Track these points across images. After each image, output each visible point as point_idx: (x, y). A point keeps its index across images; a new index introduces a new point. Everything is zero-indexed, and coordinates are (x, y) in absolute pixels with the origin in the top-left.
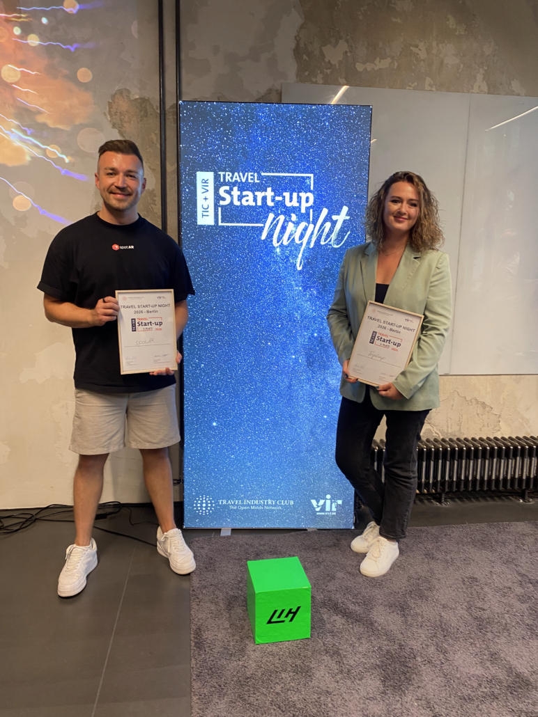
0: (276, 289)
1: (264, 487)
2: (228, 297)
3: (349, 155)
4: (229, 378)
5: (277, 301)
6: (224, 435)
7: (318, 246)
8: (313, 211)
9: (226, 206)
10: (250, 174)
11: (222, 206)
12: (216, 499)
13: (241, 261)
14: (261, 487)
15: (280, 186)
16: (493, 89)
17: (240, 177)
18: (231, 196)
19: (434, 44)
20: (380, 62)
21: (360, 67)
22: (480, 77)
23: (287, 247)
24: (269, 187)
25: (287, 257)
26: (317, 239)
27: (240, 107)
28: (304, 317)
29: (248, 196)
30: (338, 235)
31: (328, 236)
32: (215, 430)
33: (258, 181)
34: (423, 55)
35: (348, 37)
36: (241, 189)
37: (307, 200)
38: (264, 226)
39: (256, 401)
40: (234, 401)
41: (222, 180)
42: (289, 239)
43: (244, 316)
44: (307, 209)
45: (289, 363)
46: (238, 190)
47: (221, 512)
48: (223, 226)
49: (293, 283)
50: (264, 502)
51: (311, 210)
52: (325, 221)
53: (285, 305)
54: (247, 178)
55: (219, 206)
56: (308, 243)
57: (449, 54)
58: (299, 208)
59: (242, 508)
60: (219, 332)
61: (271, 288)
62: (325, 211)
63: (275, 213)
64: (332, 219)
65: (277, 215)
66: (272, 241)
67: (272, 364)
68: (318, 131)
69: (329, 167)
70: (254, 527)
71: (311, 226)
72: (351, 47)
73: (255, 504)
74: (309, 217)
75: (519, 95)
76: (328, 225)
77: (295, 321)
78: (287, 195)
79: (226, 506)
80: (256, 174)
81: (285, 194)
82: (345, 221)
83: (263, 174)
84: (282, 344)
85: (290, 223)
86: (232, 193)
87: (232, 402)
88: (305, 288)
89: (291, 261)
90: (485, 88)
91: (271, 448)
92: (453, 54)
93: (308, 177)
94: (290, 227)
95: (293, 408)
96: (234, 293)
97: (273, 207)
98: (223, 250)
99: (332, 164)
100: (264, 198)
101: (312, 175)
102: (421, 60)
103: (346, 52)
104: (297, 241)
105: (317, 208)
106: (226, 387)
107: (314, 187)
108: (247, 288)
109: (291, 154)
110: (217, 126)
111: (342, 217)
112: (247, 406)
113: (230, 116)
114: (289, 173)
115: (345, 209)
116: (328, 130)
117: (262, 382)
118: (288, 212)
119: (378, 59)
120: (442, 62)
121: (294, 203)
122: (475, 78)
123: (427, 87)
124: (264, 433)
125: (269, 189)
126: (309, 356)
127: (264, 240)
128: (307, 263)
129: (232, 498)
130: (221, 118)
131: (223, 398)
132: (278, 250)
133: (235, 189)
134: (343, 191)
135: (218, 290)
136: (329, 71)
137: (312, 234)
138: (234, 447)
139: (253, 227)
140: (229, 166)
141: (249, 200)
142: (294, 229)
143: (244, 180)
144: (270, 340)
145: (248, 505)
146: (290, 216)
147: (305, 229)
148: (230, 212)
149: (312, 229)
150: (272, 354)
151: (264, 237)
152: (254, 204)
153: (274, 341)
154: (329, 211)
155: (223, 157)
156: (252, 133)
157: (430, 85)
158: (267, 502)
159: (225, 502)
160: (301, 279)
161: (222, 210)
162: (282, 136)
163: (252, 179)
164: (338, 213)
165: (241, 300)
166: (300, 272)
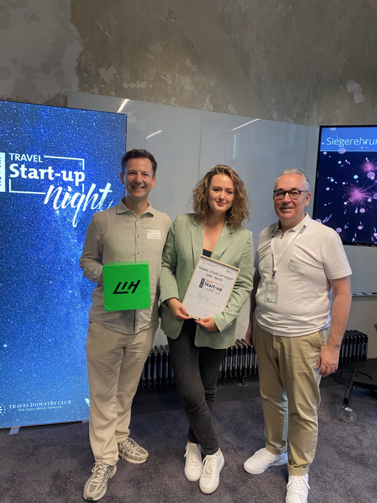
0: (56, 241)
1: (47, 392)
2: (17, 247)
3: (111, 147)
4: (17, 310)
5: (57, 250)
6: (13, 354)
7: (89, 211)
8: (85, 185)
9: (15, 178)
10: (35, 156)
11: (12, 179)
12: (7, 404)
13: (27, 220)
14: (44, 392)
15: (59, 166)
16: (216, 109)
17: (27, 157)
18: (20, 171)
19: (177, 75)
20: (140, 83)
21: (125, 85)
22: (207, 100)
23: (64, 210)
24: (50, 166)
25: (65, 217)
26: (88, 205)
27: (27, 107)
29: (33, 172)
30: (104, 203)
31: (96, 203)
32: (6, 350)
33: (42, 162)
34: (170, 82)
35: (117, 64)
36: (27, 167)
37: (80, 177)
38: (46, 194)
39: (40, 326)
40: (22, 327)
41: (12, 159)
42: (66, 205)
43: (30, 261)
44: (80, 183)
45: (67, 297)
46: (25, 167)
47: (11, 414)
48: (13, 193)
49: (70, 236)
50: (47, 404)
51: (83, 185)
52: (94, 193)
53: (64, 253)
54: (33, 159)
55: (10, 178)
56: (82, 207)
57: (187, 83)
58: (74, 182)
59: (29, 410)
60: (9, 274)
61: (52, 240)
62: (94, 186)
63: (55, 185)
64: (99, 191)
65: (56, 187)
66: (53, 205)
67: (53, 298)
68: (87, 128)
69: (96, 155)
70: (39, 423)
71: (83, 196)
72: (119, 71)
73: (39, 405)
74: (82, 189)
75: (233, 114)
76: (96, 196)
77: (71, 265)
78: (64, 172)
79: (15, 410)
80: (39, 156)
81: (62, 172)
82: (109, 194)
83: (45, 156)
84: (61, 282)
85: (67, 193)
86: (21, 169)
87: (20, 327)
89: (68, 220)
90: (211, 107)
91: (53, 362)
92: (190, 84)
93: (81, 161)
94: (67, 196)
95: (70, 331)
96: (21, 244)
97: (53, 181)
98: (12, 211)
99: (98, 153)
100: (46, 174)
101: (83, 160)
102: (168, 85)
103: (116, 74)
104: (73, 206)
105: (87, 183)
106: (15, 316)
107: (85, 168)
108: (32, 240)
109: (67, 144)
110: (8, 119)
111: (107, 190)
112: (33, 331)
113: (18, 112)
114: (66, 157)
115: (109, 185)
116: (95, 128)
117: (45, 312)
118: (65, 185)
119: (138, 81)
120: (182, 88)
121: (70, 179)
122: (205, 100)
123: (173, 103)
124: (47, 351)
125: (50, 168)
126: (82, 291)
127: (46, 205)
128: (81, 222)
129: (21, 403)
130: (11, 113)
131: (13, 325)
132: (58, 212)
133: (23, 166)
134: (106, 172)
135: (9, 241)
136: (103, 86)
137: (84, 201)
138: (22, 363)
139: (37, 195)
140: (18, 149)
141: (34, 175)
142: (70, 197)
143: (30, 160)
144: (51, 280)
145: (34, 407)
146: (67, 188)
147: (79, 198)
148: (19, 183)
149: (84, 198)
150: (53, 290)
151: (46, 202)
152: (38, 178)
153: (54, 280)
154: (97, 185)
155: (13, 142)
156: (36, 126)
157: (175, 102)
158: (50, 404)
159: (14, 406)
160: (76, 234)
161: (12, 181)
162: (60, 130)
163: (36, 160)
164: (104, 188)
165: (28, 249)
166: (75, 229)
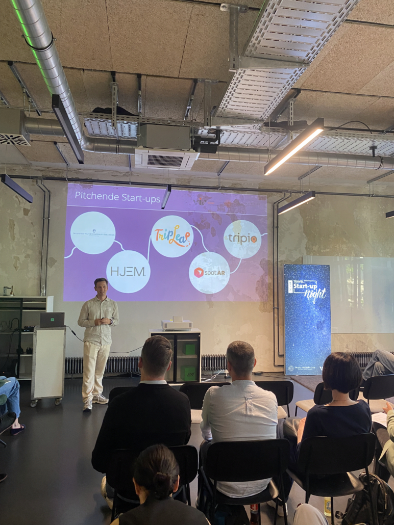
0: (309, 309)
2: (296, 311)
4: (297, 332)
5: (309, 312)
6: (296, 348)
7: (319, 298)
9: (296, 288)
12: (294, 366)
13: (300, 302)
14: (306, 363)
15: (309, 284)
17: (299, 281)
24: (306, 284)
25: (311, 301)
26: (319, 296)
28: (316, 316)
30: (323, 295)
31: (321, 295)
32: (294, 347)
33: (303, 283)
35: (319, 244)
36: (299, 284)
38: (305, 293)
39: (304, 339)
41: (295, 282)
42: (311, 296)
43: (301, 316)
44: (316, 289)
45: (313, 328)
47: (295, 370)
48: (295, 293)
49: (313, 307)
53: (311, 313)
54: (301, 282)
55: (294, 288)
56: (316, 297)
57: (344, 247)
58: (314, 289)
59: (301, 369)
61: (307, 308)
62: (320, 290)
64: (322, 291)
65: (308, 290)
66: (307, 297)
67: (308, 328)
68: (317, 271)
70: (305, 375)
71: (317, 293)
72: (320, 246)
73: (305, 368)
74: (316, 291)
76: (321, 293)
77: (314, 317)
79: (297, 369)
80: (303, 281)
83: (305, 281)
84: (311, 323)
86: (297, 285)
87: (298, 339)
88: (316, 308)
90: (354, 255)
91: (309, 352)
92: (346, 247)
94: (311, 293)
95: (314, 341)
96: (298, 310)
97: (307, 288)
98: (295, 299)
99: (321, 278)
100: (305, 287)
101: (316, 281)
102: (338, 249)
103: (319, 248)
104: (313, 297)
105: (318, 289)
106: (296, 335)
107: (317, 284)
108: (301, 308)
109: (311, 276)
111: (324, 291)
112: (302, 340)
114: (311, 280)
115: (325, 289)
116: (320, 271)
117: (306, 333)
118: (311, 290)
119: (327, 249)
120: (343, 249)
122: (352, 253)
124: (307, 348)
126: (317, 326)
127: (305, 297)
128: (316, 302)
129: (299, 366)
130: (294, 268)
131: (296, 338)
132: (309, 299)
134: (324, 285)
135: (294, 309)
136: (314, 252)
137: (317, 295)
138: (299, 352)
139: (302, 293)
140: (296, 279)
141: (301, 287)
142: (313, 294)
144: (307, 322)
145: (303, 368)
147: (315, 294)
148: (297, 290)
150: (308, 326)
151: (305, 295)
155: (295, 277)
156: (302, 271)
157: (340, 255)
158: (308, 368)
159: (297, 367)
160: (315, 306)
162: (309, 272)
165: (300, 312)
166: (315, 304)
